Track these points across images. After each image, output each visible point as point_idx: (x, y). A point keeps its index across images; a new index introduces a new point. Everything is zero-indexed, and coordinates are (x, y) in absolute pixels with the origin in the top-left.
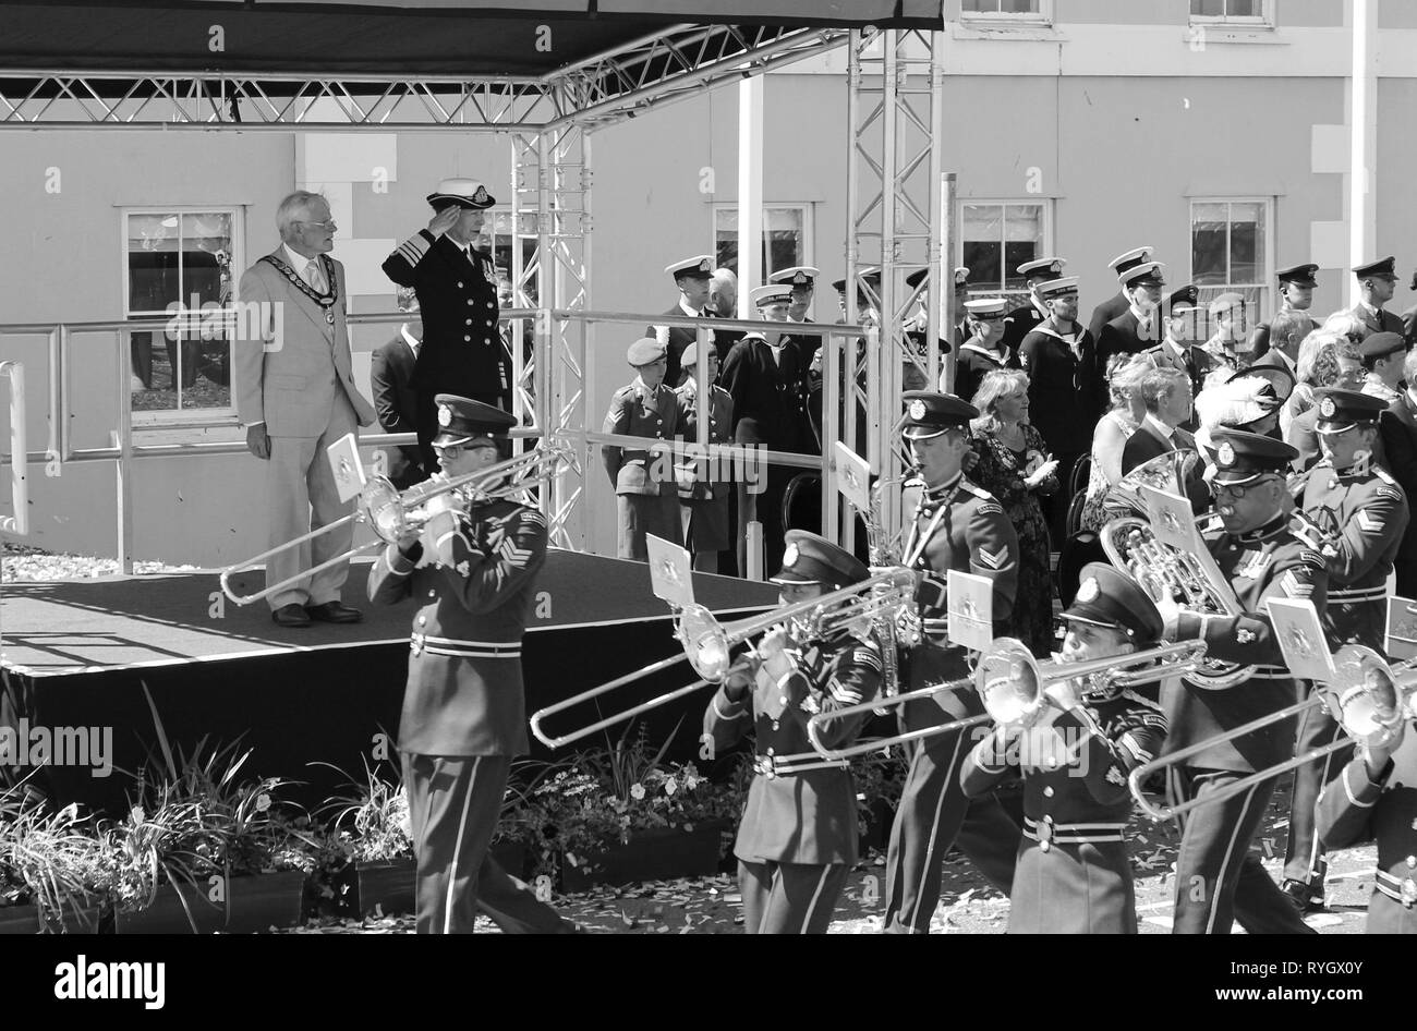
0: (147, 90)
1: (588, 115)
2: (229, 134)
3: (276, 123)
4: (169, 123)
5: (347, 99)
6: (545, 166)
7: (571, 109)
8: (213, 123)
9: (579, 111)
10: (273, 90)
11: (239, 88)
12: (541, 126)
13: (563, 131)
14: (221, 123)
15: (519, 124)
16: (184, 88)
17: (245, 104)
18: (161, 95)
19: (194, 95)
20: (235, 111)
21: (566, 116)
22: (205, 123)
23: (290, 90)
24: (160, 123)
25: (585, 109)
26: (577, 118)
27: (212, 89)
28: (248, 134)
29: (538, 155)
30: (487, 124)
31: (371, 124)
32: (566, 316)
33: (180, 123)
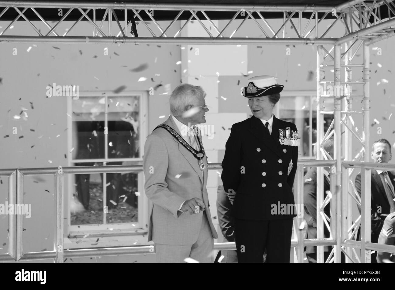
0: (75, 16)
1: (368, 33)
2: (130, 44)
3: (161, 37)
4: (90, 38)
5: (208, 22)
6: (338, 66)
7: (356, 28)
8: (120, 38)
9: (362, 30)
10: (159, 16)
11: (137, 14)
12: (336, 40)
13: (351, 43)
14: (125, 37)
15: (321, 39)
16: (100, 14)
17: (141, 25)
18: (85, 19)
19: (107, 19)
20: (134, 30)
21: (353, 33)
22: (114, 38)
23: (170, 16)
24: (84, 38)
25: (365, 29)
26: (360, 34)
27: (119, 15)
29: (334, 59)
30: (300, 38)
31: (223, 39)
32: (352, 166)
33: (97, 38)
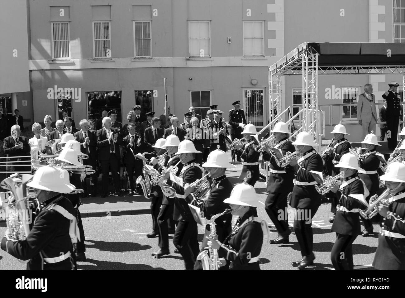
0: (345, 69)
2: (357, 75)
3: (365, 73)
5: (377, 69)
10: (364, 68)
11: (359, 68)
14: (356, 73)
15: (404, 73)
16: (350, 68)
17: (360, 70)
18: (347, 69)
19: (352, 69)
20: (358, 72)
22: (354, 73)
23: (367, 68)
24: (347, 74)
27: (355, 68)
28: (361, 75)
30: (399, 73)
31: (380, 73)
33: (350, 74)
